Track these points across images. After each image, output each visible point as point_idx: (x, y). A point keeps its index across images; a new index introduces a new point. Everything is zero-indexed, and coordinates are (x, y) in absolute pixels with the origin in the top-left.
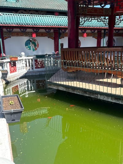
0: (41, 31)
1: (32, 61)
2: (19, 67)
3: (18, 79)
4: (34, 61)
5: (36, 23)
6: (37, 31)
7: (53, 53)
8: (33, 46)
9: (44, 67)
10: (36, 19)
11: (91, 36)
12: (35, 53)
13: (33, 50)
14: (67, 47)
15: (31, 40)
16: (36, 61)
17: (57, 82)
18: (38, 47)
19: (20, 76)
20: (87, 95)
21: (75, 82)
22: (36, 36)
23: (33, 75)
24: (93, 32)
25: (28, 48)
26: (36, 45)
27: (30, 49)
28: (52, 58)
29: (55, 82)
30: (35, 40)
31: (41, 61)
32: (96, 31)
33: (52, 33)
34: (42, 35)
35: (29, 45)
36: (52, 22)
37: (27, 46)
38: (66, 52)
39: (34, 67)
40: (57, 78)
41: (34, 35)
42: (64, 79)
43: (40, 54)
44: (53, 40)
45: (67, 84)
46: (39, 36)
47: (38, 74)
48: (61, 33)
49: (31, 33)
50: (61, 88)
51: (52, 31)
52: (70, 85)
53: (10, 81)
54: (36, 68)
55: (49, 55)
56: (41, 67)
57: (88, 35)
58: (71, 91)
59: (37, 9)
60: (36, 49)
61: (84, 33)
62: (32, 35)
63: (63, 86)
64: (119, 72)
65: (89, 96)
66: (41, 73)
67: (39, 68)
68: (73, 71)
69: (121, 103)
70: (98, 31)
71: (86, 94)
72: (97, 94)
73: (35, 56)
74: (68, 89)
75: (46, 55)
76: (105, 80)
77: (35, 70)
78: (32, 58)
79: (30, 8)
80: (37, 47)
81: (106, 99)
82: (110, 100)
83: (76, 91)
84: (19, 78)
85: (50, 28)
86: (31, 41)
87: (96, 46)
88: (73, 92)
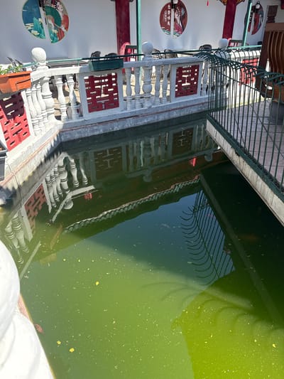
1: (76, 83)
2: (34, 114)
3: (41, 163)
8: (50, 22)
9: (117, 104)
13: (53, 38)
18: (67, 28)
19: (45, 152)
23: (85, 138)
25: (36, 33)
27: (41, 34)
31: (105, 83)
35: (35, 19)
37: (32, 22)
39: (85, 108)
44: (114, 3)
47: (102, 131)
53: (16, 187)
54: (91, 109)
56: (107, 106)
66: (109, 128)
67: (100, 108)
77: (88, 116)
80: (63, 28)
84: (43, 160)
86: (41, 3)
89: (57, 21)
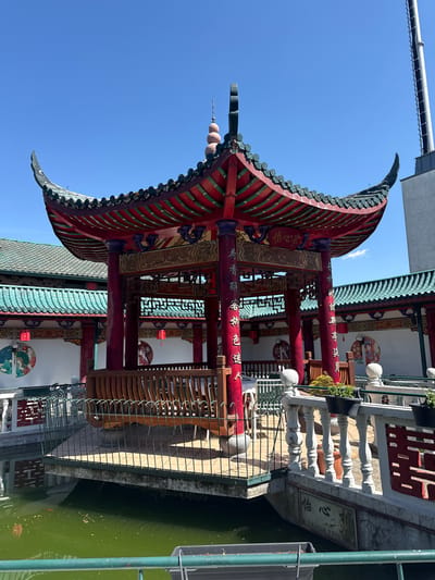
0: (45, 324)
1: (10, 404)
4: (15, 404)
5: (34, 306)
6: (36, 324)
7: (73, 380)
8: (19, 362)
9: (44, 421)
10: (37, 297)
11: (176, 336)
12: (24, 382)
13: (19, 374)
14: (104, 367)
15: (16, 346)
16: (22, 404)
17: (72, 458)
18: (33, 366)
20: (144, 484)
21: (116, 454)
22: (31, 338)
24: (182, 328)
25: (5, 370)
26: (27, 361)
27: (9, 371)
28: (69, 396)
29: (67, 457)
30: (27, 348)
31: (36, 405)
32: (190, 326)
33: (77, 329)
34: (49, 334)
35: (6, 361)
36: (79, 305)
37: (3, 362)
38: (100, 379)
39: (15, 420)
40: (71, 448)
41: (26, 336)
42: (90, 448)
43: (38, 383)
44: (79, 347)
45: (97, 460)
46: (40, 337)
47: (25, 442)
48: (101, 330)
49: (18, 329)
50: (81, 474)
51: (77, 324)
52: (104, 461)
54: (19, 424)
55: (64, 387)
56: (35, 422)
57: (170, 333)
58: (105, 478)
59: (40, 274)
60: (27, 371)
61: (160, 328)
62: (19, 334)
63: (86, 465)
64: (213, 421)
65: (148, 485)
66: (32, 440)
67: (29, 423)
68: (117, 426)
69: (214, 494)
70: (194, 326)
71: (142, 481)
72: (166, 478)
73: (21, 391)
74: (98, 474)
75: (55, 385)
76: (197, 444)
77: (15, 429)
78: (12, 396)
79: (23, 272)
80: (29, 366)
81: (184, 487)
82: (192, 489)
83: (118, 475)
85: (71, 319)
86: (14, 350)
87: (192, 361)
88: (111, 481)
89: (26, 361)
